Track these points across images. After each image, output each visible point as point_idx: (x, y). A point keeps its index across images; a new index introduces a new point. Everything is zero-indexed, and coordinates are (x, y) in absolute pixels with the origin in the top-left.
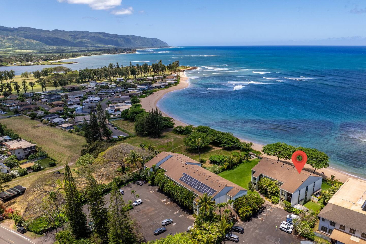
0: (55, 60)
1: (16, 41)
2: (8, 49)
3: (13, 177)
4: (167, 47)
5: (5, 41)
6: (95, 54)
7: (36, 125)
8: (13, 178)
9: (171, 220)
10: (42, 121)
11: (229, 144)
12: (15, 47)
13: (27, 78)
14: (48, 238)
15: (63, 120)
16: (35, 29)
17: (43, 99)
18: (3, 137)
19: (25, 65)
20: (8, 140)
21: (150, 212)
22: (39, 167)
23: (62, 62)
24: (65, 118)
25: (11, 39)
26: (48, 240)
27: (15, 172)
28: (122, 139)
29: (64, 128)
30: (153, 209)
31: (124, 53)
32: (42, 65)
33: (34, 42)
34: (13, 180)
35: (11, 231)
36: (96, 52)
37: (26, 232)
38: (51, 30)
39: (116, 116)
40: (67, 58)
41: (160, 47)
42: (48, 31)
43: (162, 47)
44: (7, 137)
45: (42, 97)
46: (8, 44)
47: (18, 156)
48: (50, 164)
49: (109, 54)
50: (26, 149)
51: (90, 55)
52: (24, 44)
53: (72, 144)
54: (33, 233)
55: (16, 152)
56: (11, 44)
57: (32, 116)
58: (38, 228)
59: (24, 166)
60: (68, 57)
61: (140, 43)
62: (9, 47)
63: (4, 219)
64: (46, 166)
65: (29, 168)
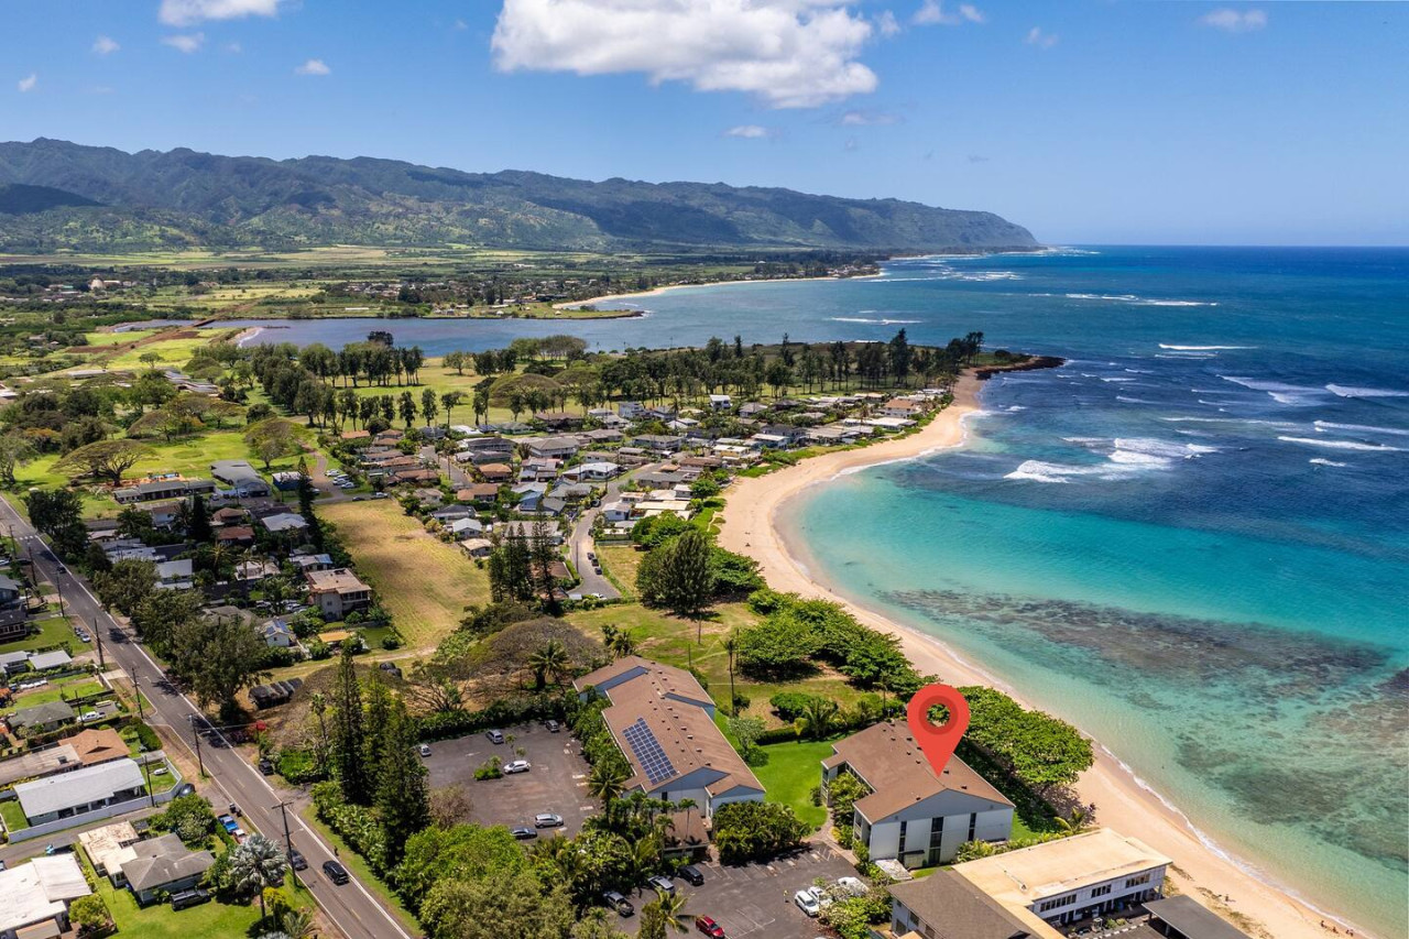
0: (575, 300)
1: (482, 221)
2: (455, 246)
3: (299, 658)
4: (1025, 249)
5: (452, 217)
6: (721, 277)
7: (408, 534)
8: (297, 661)
9: (559, 819)
10: (425, 522)
11: (863, 667)
12: (478, 240)
13: (457, 371)
14: (305, 795)
15: (476, 525)
16: (547, 176)
17: (462, 450)
18: (318, 556)
19: (478, 316)
20: (325, 567)
21: (528, 794)
22: (359, 645)
23: (593, 311)
24: (485, 522)
25: (467, 214)
26: (304, 798)
27: (304, 648)
28: (590, 605)
29: (467, 549)
30: (542, 788)
31: (831, 275)
32: (527, 317)
33: (536, 224)
34: (297, 664)
35: (249, 766)
36: (724, 269)
37: (272, 774)
38: (596, 180)
39: (621, 532)
40: (618, 293)
41: (995, 250)
42: (589, 184)
43: (1003, 249)
44: (324, 558)
45: (464, 444)
46: (457, 231)
47: (327, 609)
48: (384, 642)
49: (771, 278)
50: (346, 595)
51: (702, 283)
52: (505, 230)
53: (464, 599)
54: (283, 779)
55: (325, 600)
56: (466, 232)
57: (409, 505)
58: (293, 770)
59: (327, 638)
60: (623, 290)
61: (917, 229)
62: (461, 240)
63: (245, 741)
64: (375, 646)
65: (337, 645)
